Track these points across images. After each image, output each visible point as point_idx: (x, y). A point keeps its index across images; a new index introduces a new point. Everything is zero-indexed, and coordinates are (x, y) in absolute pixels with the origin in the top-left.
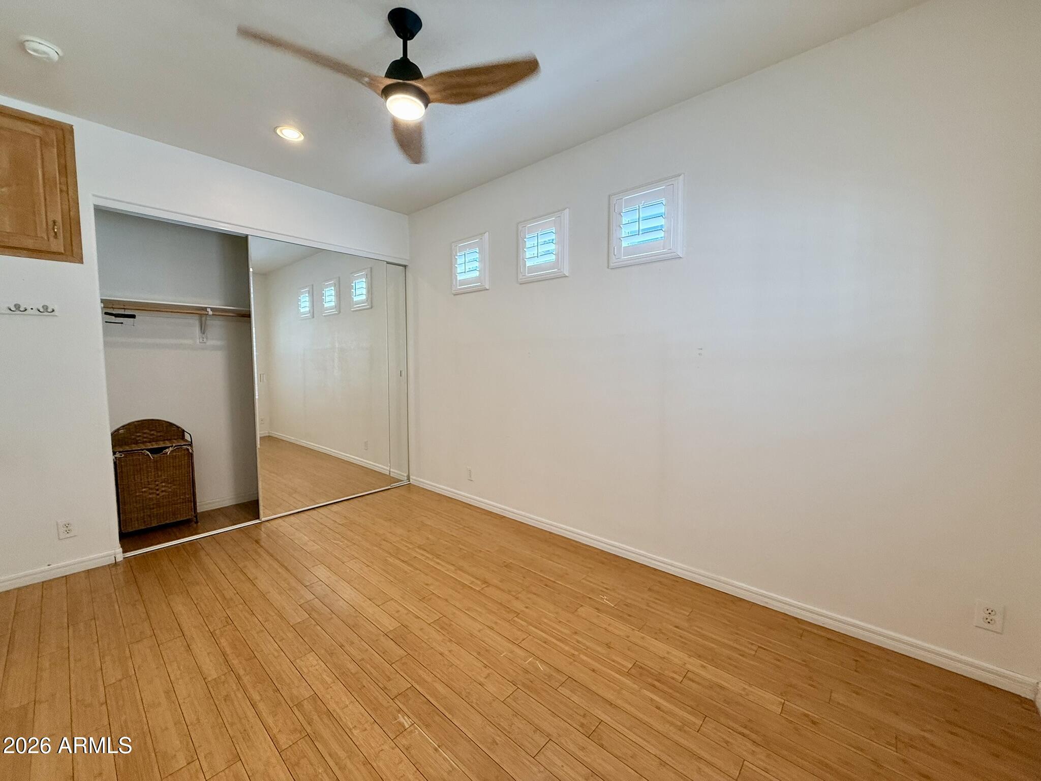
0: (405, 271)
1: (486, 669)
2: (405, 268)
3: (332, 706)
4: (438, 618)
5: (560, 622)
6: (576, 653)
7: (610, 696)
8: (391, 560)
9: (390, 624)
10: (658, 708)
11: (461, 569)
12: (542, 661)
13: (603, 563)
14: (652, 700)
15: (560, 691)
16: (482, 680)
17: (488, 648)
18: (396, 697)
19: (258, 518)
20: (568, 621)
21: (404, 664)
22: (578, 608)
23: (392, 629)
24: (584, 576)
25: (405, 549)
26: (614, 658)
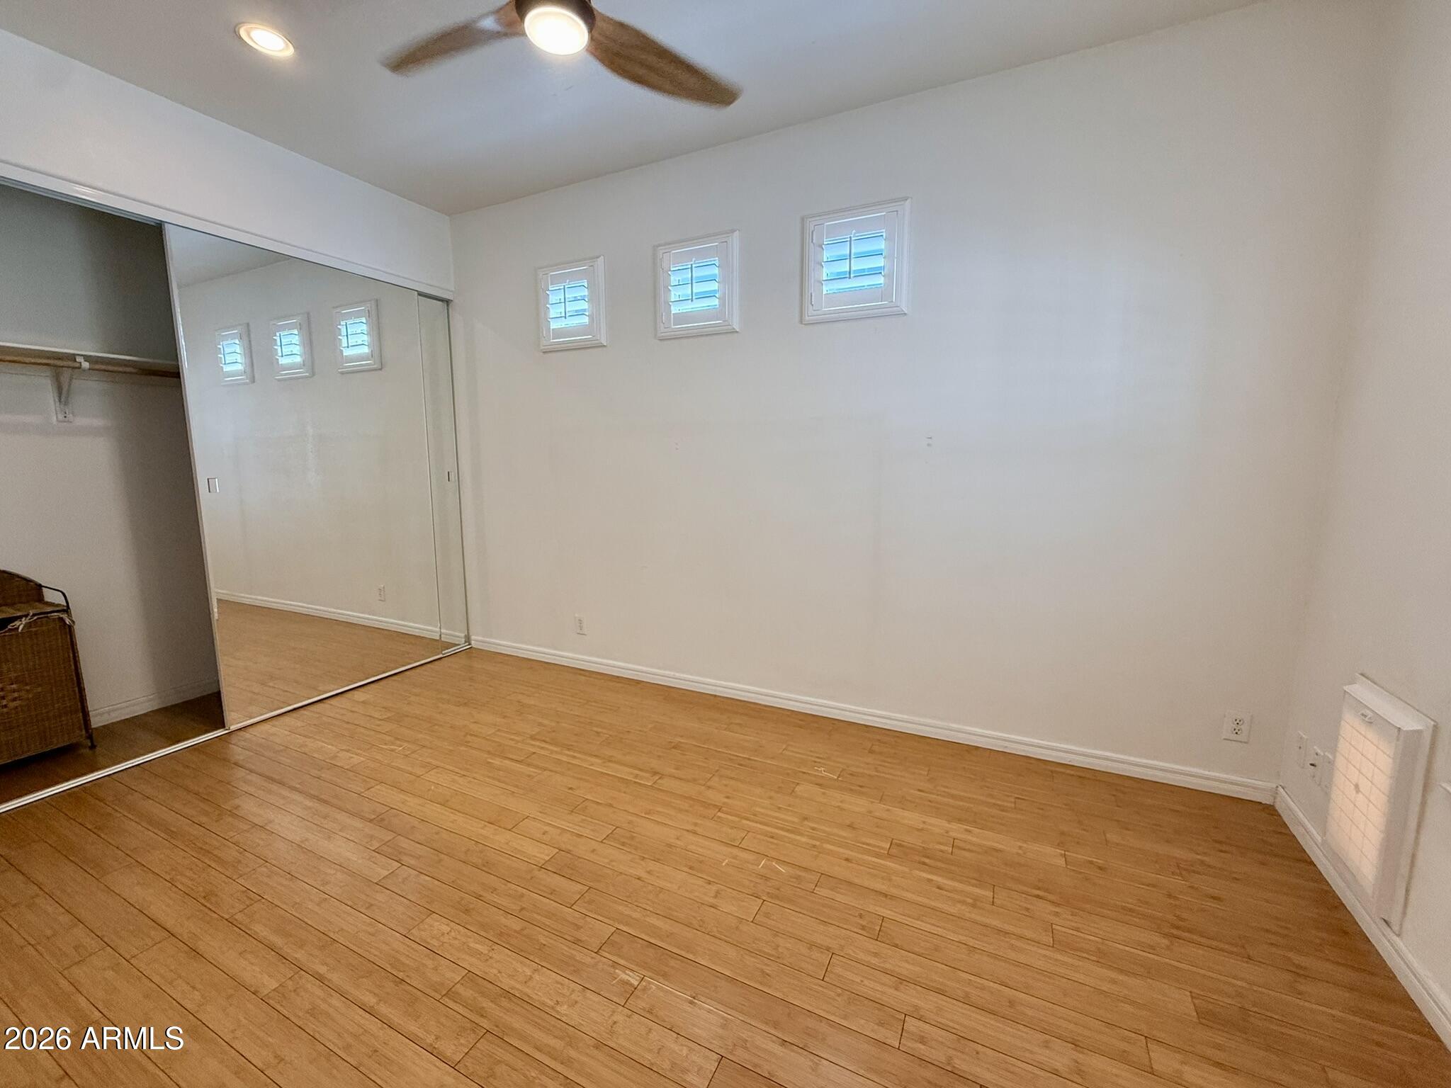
0: (448, 309)
1: (710, 886)
2: (448, 305)
3: (506, 983)
4: (610, 831)
5: (779, 808)
6: (818, 843)
7: (879, 886)
8: (497, 762)
9: (542, 854)
10: (939, 888)
11: (610, 760)
12: (778, 861)
13: (800, 727)
14: (930, 881)
15: (818, 893)
16: (712, 901)
17: (701, 858)
18: (600, 949)
19: (223, 725)
20: (789, 806)
21: (590, 902)
22: (795, 788)
23: (547, 858)
24: (784, 747)
25: (512, 743)
26: (864, 840)
